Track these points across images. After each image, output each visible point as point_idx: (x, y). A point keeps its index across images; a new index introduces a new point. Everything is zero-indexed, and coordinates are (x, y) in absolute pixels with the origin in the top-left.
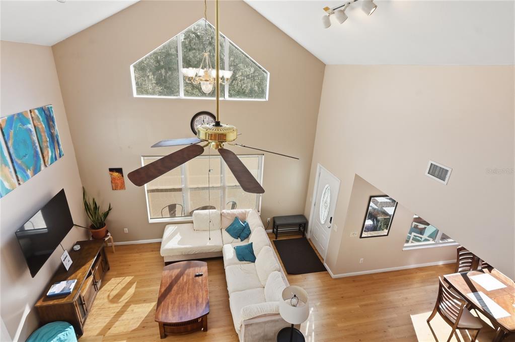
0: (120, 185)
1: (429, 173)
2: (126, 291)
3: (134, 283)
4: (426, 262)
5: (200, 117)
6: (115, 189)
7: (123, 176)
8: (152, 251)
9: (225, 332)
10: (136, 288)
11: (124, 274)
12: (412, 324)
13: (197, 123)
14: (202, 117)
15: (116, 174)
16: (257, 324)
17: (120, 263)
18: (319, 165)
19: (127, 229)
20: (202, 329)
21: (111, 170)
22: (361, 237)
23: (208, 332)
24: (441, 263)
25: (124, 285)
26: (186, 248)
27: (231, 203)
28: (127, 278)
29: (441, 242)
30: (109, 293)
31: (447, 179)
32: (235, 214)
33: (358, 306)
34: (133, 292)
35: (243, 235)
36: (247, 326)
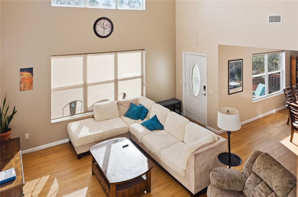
0: (28, 85)
1: (269, 22)
2: (50, 188)
3: (54, 179)
4: (267, 112)
5: (101, 21)
6: (23, 90)
7: (32, 76)
8: (57, 152)
9: (166, 188)
10: (59, 182)
11: (38, 175)
12: (283, 145)
13: (99, 26)
14: (102, 21)
15: (26, 74)
16: (202, 153)
17: (27, 168)
18: (183, 53)
19: (28, 134)
20: (145, 192)
21: (22, 70)
22: (229, 94)
23: (151, 192)
24: (274, 111)
25: (44, 184)
26: (99, 134)
27: (123, 94)
28: (43, 178)
29: (269, 95)
30: (31, 194)
31: (281, 21)
32: (129, 101)
33: (247, 145)
34: (58, 186)
35: (143, 114)
36: (196, 156)
